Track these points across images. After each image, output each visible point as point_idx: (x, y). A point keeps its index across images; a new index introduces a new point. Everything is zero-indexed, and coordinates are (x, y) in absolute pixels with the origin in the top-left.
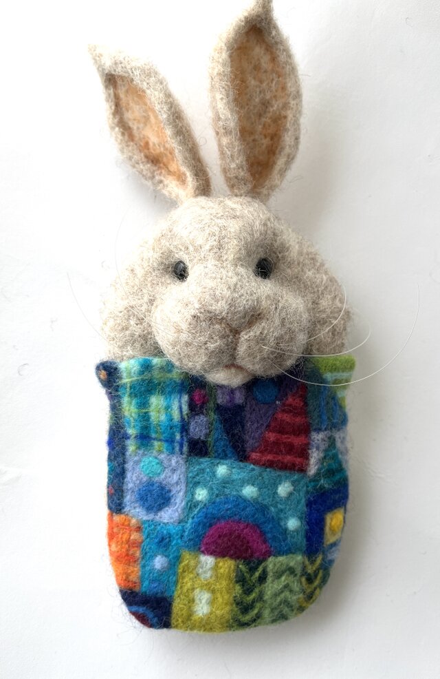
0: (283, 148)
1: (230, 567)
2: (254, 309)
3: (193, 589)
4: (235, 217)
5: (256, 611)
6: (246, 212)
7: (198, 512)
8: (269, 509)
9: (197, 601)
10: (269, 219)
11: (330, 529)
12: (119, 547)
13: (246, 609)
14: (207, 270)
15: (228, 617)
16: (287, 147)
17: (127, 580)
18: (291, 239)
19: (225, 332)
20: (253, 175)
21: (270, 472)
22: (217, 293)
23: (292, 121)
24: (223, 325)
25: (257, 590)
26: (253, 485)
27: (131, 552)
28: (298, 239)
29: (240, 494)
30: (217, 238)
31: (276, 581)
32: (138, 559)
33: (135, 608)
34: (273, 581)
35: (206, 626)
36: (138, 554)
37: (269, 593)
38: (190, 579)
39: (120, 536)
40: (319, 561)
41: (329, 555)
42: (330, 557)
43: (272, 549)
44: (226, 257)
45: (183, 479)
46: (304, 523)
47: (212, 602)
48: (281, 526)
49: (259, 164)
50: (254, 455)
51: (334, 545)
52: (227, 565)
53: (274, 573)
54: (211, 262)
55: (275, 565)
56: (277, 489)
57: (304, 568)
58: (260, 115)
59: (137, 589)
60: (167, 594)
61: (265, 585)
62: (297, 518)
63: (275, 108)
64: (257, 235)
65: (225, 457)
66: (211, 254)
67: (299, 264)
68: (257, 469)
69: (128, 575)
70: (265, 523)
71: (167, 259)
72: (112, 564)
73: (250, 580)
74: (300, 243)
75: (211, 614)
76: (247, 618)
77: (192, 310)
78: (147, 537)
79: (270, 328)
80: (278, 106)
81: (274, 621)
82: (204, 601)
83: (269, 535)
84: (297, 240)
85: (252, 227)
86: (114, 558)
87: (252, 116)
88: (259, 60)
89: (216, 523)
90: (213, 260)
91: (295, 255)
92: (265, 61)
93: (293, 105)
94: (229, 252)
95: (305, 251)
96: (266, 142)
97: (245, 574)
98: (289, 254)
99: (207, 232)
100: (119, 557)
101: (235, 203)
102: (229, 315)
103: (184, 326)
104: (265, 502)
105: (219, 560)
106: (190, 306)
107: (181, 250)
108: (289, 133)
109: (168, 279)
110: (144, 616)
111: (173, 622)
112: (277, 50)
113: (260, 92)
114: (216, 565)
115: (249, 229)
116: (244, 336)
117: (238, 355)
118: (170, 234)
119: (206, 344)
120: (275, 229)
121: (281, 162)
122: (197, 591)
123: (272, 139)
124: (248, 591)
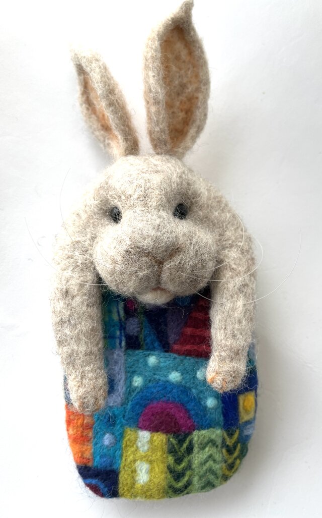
0: (194, 121)
1: (163, 440)
2: (173, 244)
3: (135, 461)
4: (157, 172)
5: (186, 479)
6: (165, 167)
7: (136, 396)
8: (191, 391)
9: (139, 472)
10: (184, 173)
11: (244, 408)
12: (75, 430)
13: (178, 476)
14: (136, 214)
15: (164, 484)
16: (198, 121)
17: (82, 457)
18: (201, 187)
19: (151, 263)
20: (172, 138)
21: (190, 359)
22: (144, 232)
23: (203, 101)
24: (150, 258)
25: (186, 460)
26: (177, 371)
27: (84, 434)
28: (207, 186)
29: (167, 379)
30: (143, 189)
31: (201, 451)
32: (91, 438)
33: (89, 481)
34: (199, 452)
35: (147, 493)
36: (90, 434)
37: (196, 462)
38: (132, 452)
39: (75, 421)
40: (236, 436)
41: (245, 431)
42: (246, 433)
43: (196, 423)
44: (150, 204)
45: (123, 369)
46: (220, 401)
47: (150, 471)
48: (201, 404)
49: (177, 130)
50: (176, 347)
51: (248, 422)
52: (160, 438)
53: (199, 445)
54: (139, 209)
55: (199, 437)
56: (196, 374)
57: (224, 440)
58: (178, 94)
59: (90, 464)
60: (114, 467)
61: (192, 456)
62: (213, 398)
63: (189, 90)
64: (174, 186)
65: (154, 349)
66: (139, 202)
67: (208, 207)
68: (179, 358)
69: (83, 453)
70: (188, 402)
71: (105, 205)
72: (71, 445)
73: (180, 451)
74: (209, 190)
75: (150, 481)
76: (180, 485)
77: (125, 246)
78: (98, 420)
79: (186, 259)
80: (192, 89)
81: (203, 488)
82: (144, 471)
83: (192, 412)
84: (206, 188)
85: (170, 179)
86: (71, 440)
87: (173, 94)
88: (179, 52)
89: (150, 404)
90: (140, 207)
91: (205, 199)
92: (184, 54)
93: (204, 89)
94: (153, 200)
95: (213, 195)
96: (182, 115)
97: (175, 446)
98: (200, 200)
99: (135, 185)
100: (75, 438)
101: (156, 160)
102: (154, 250)
103: (119, 259)
104: (188, 385)
105: (153, 434)
106: (123, 243)
107: (115, 198)
108: (200, 110)
109: (106, 221)
110: (96, 487)
111: (121, 491)
112: (194, 46)
113: (179, 77)
114: (152, 438)
115: (168, 181)
116: (167, 266)
117: (162, 280)
118: (106, 187)
119: (136, 272)
120: (189, 180)
121: (192, 131)
122: (138, 462)
123: (186, 113)
124: (178, 461)
